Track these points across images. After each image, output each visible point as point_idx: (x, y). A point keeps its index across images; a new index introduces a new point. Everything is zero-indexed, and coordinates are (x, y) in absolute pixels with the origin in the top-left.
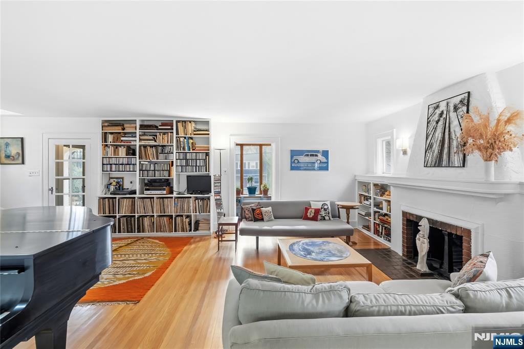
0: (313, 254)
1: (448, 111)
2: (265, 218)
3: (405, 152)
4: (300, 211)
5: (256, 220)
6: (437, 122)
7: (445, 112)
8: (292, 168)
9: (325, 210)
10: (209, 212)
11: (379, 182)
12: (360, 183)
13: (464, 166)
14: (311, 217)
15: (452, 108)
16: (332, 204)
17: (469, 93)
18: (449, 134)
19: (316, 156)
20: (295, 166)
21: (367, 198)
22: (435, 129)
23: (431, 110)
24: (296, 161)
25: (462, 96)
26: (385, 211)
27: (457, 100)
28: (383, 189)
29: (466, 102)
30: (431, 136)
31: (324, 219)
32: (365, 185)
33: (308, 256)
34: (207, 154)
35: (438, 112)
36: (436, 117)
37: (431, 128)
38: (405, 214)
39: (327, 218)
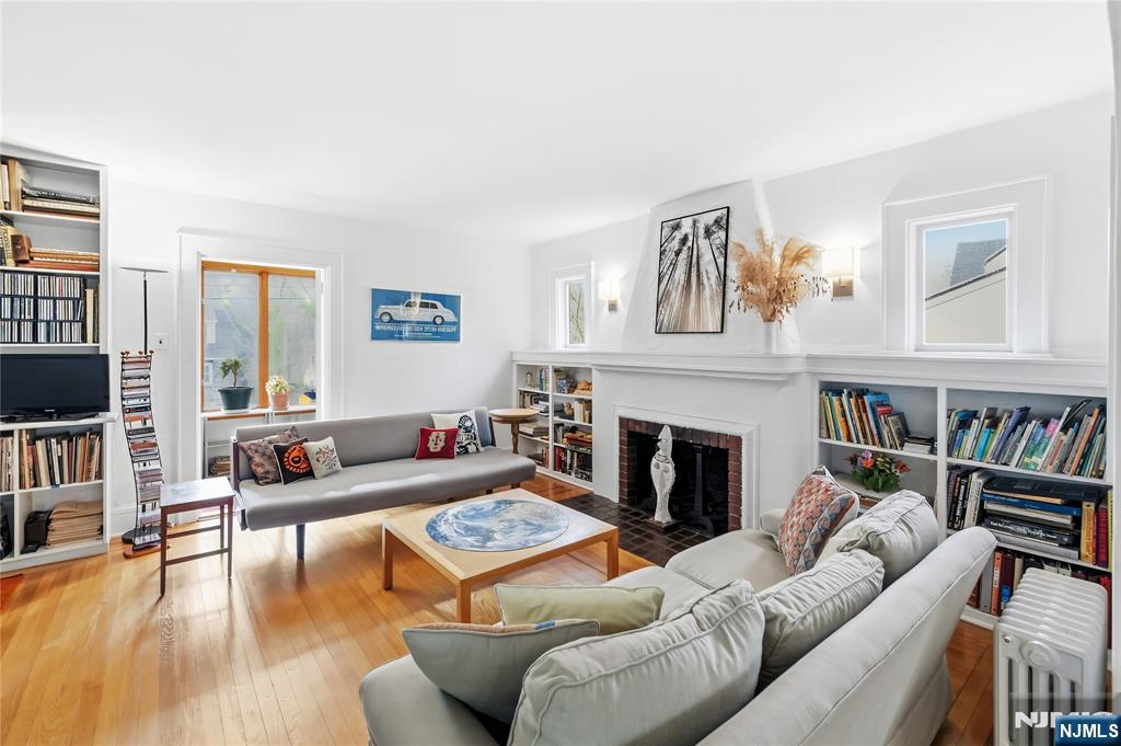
0: (496, 536)
1: (695, 236)
2: (319, 468)
3: (613, 307)
4: (410, 439)
5: (290, 477)
6: (678, 254)
7: (691, 238)
8: (377, 336)
9: (467, 430)
10: (100, 475)
11: (562, 363)
12: (521, 367)
13: (722, 332)
14: (439, 449)
15: (701, 232)
16: (479, 416)
17: (728, 208)
18: (699, 276)
19: (434, 306)
20: (386, 331)
21: (537, 398)
22: (674, 265)
23: (666, 231)
24: (386, 318)
25: (719, 213)
26: (578, 421)
27: (710, 219)
28: (569, 378)
29: (723, 223)
30: (667, 277)
31: (467, 452)
32: (532, 372)
33: (490, 544)
34: (90, 282)
35: (678, 235)
36: (675, 245)
37: (666, 262)
38: (624, 422)
39: (472, 448)
